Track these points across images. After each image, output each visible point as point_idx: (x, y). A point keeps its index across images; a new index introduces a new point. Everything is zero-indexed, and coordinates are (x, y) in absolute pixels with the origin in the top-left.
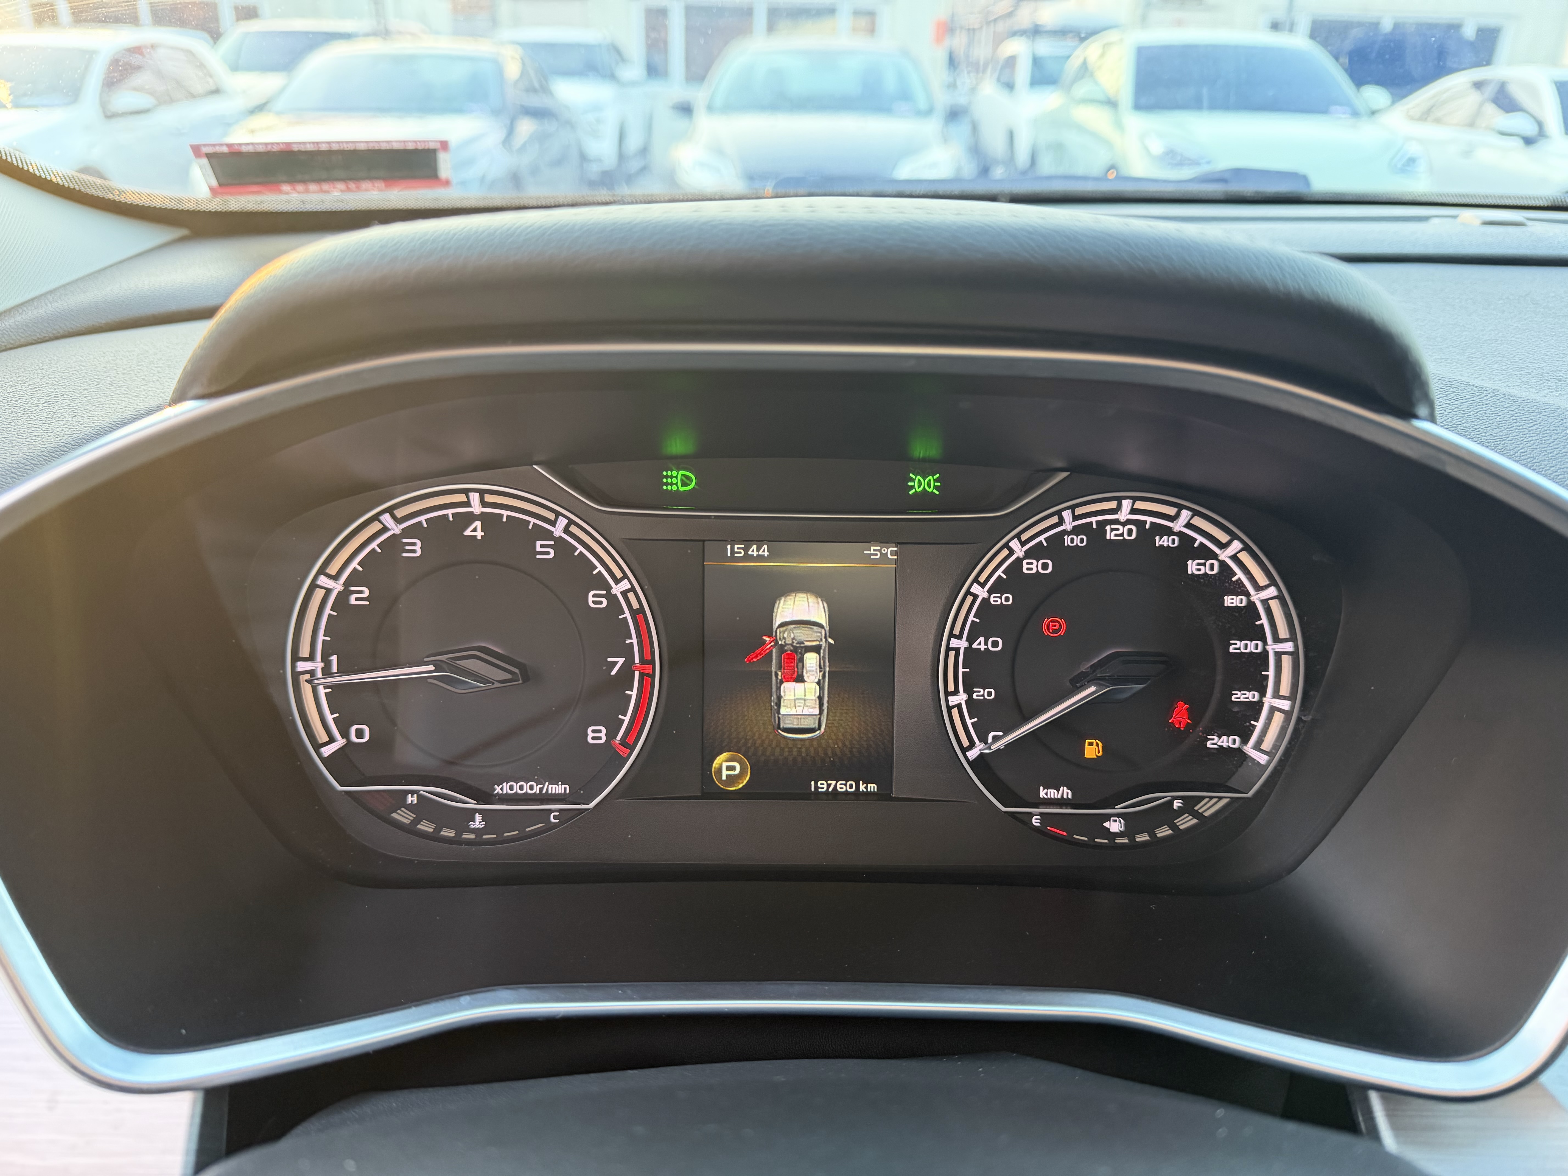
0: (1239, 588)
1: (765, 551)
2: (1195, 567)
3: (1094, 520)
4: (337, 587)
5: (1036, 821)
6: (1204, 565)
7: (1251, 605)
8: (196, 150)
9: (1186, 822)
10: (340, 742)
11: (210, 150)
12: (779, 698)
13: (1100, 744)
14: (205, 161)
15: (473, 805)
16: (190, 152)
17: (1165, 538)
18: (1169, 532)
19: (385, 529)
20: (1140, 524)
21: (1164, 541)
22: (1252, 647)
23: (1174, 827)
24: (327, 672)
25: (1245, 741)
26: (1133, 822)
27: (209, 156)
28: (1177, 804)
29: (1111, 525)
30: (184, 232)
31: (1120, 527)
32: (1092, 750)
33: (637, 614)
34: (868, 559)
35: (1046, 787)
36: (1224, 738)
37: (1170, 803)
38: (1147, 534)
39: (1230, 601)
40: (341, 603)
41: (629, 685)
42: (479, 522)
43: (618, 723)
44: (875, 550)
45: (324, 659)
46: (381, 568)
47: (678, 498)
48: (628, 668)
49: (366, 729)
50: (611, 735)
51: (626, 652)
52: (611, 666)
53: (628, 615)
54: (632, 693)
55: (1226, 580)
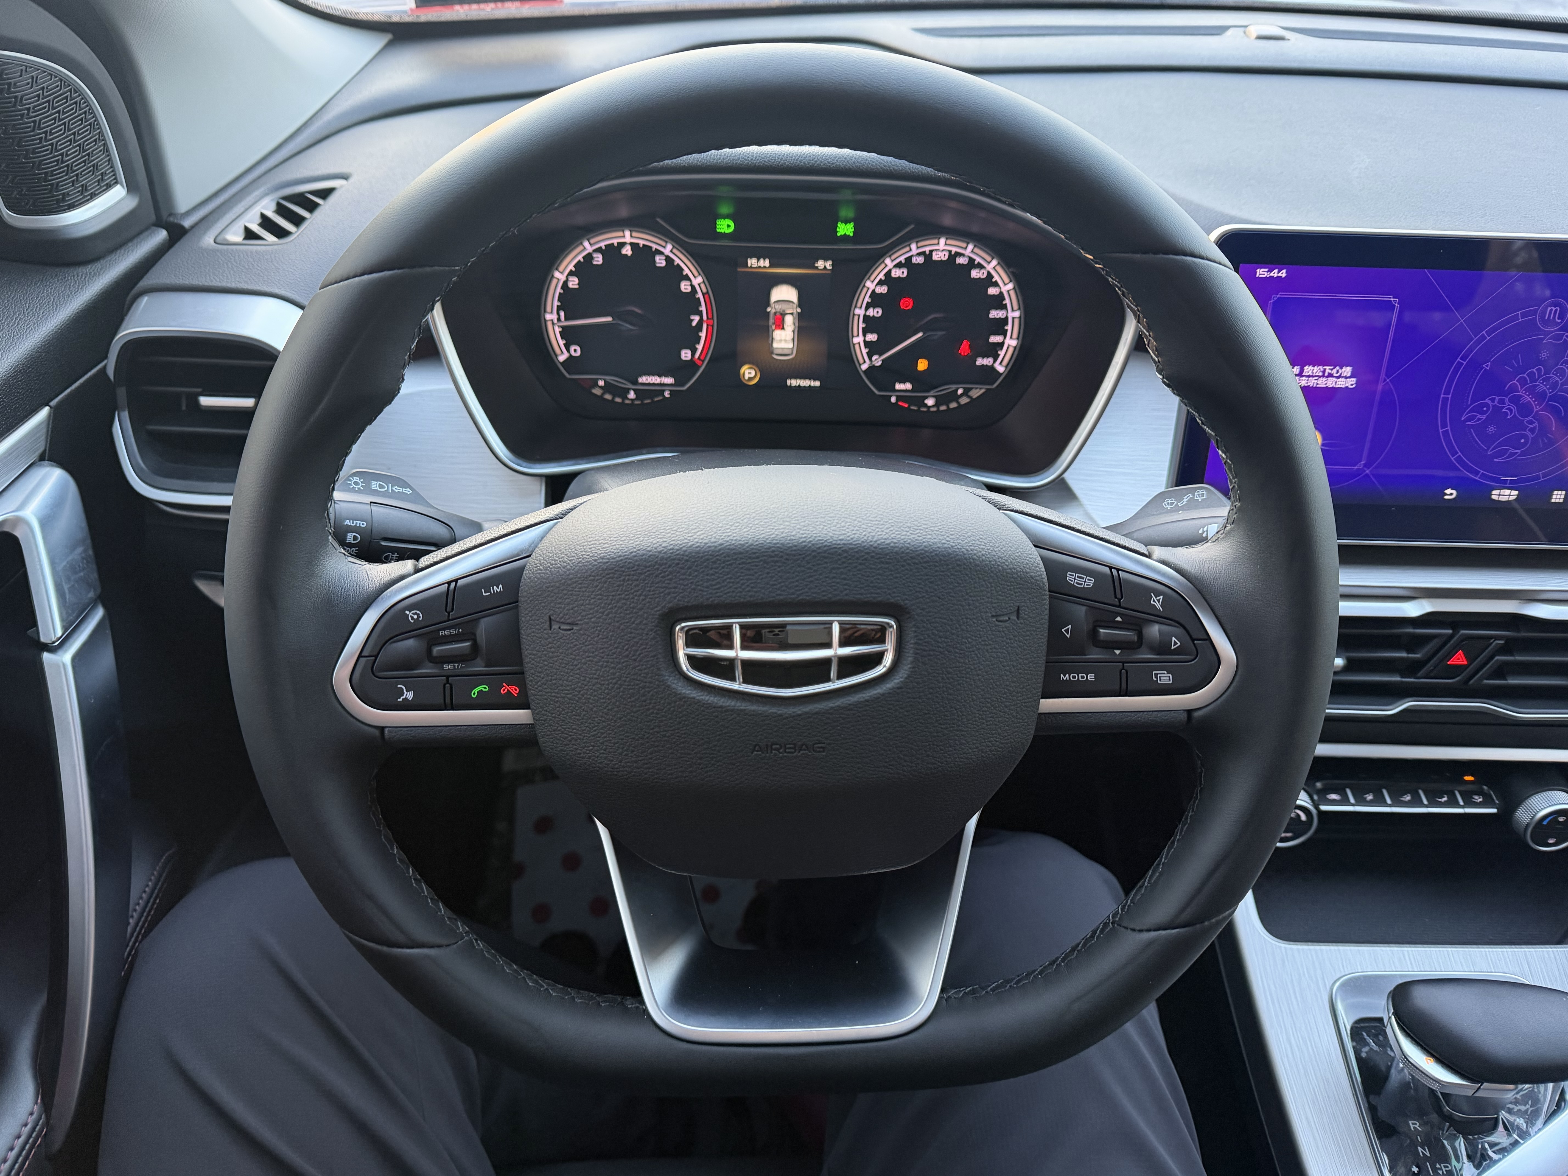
0: (995, 284)
1: (767, 263)
2: (974, 274)
3: (927, 249)
4: (563, 278)
5: (893, 400)
6: (979, 273)
7: (1001, 293)
9: (964, 400)
10: (567, 355)
12: (773, 338)
13: (926, 362)
15: (630, 386)
17: (961, 259)
18: (963, 255)
19: (584, 250)
20: (950, 252)
21: (961, 261)
22: (1001, 314)
23: (958, 403)
24: (559, 320)
25: (995, 361)
26: (939, 401)
28: (960, 391)
29: (935, 252)
30: (390, 36)
31: (940, 253)
32: (922, 365)
33: (704, 294)
34: (817, 268)
35: (900, 382)
36: (985, 359)
37: (957, 390)
38: (952, 256)
39: (991, 291)
40: (565, 285)
41: (701, 330)
42: (628, 247)
43: (696, 349)
44: (820, 264)
45: (558, 314)
46: (583, 268)
47: (724, 236)
48: (701, 322)
49: (578, 349)
50: (693, 355)
51: (700, 313)
52: (692, 320)
53: (700, 295)
54: (703, 334)
55: (989, 281)
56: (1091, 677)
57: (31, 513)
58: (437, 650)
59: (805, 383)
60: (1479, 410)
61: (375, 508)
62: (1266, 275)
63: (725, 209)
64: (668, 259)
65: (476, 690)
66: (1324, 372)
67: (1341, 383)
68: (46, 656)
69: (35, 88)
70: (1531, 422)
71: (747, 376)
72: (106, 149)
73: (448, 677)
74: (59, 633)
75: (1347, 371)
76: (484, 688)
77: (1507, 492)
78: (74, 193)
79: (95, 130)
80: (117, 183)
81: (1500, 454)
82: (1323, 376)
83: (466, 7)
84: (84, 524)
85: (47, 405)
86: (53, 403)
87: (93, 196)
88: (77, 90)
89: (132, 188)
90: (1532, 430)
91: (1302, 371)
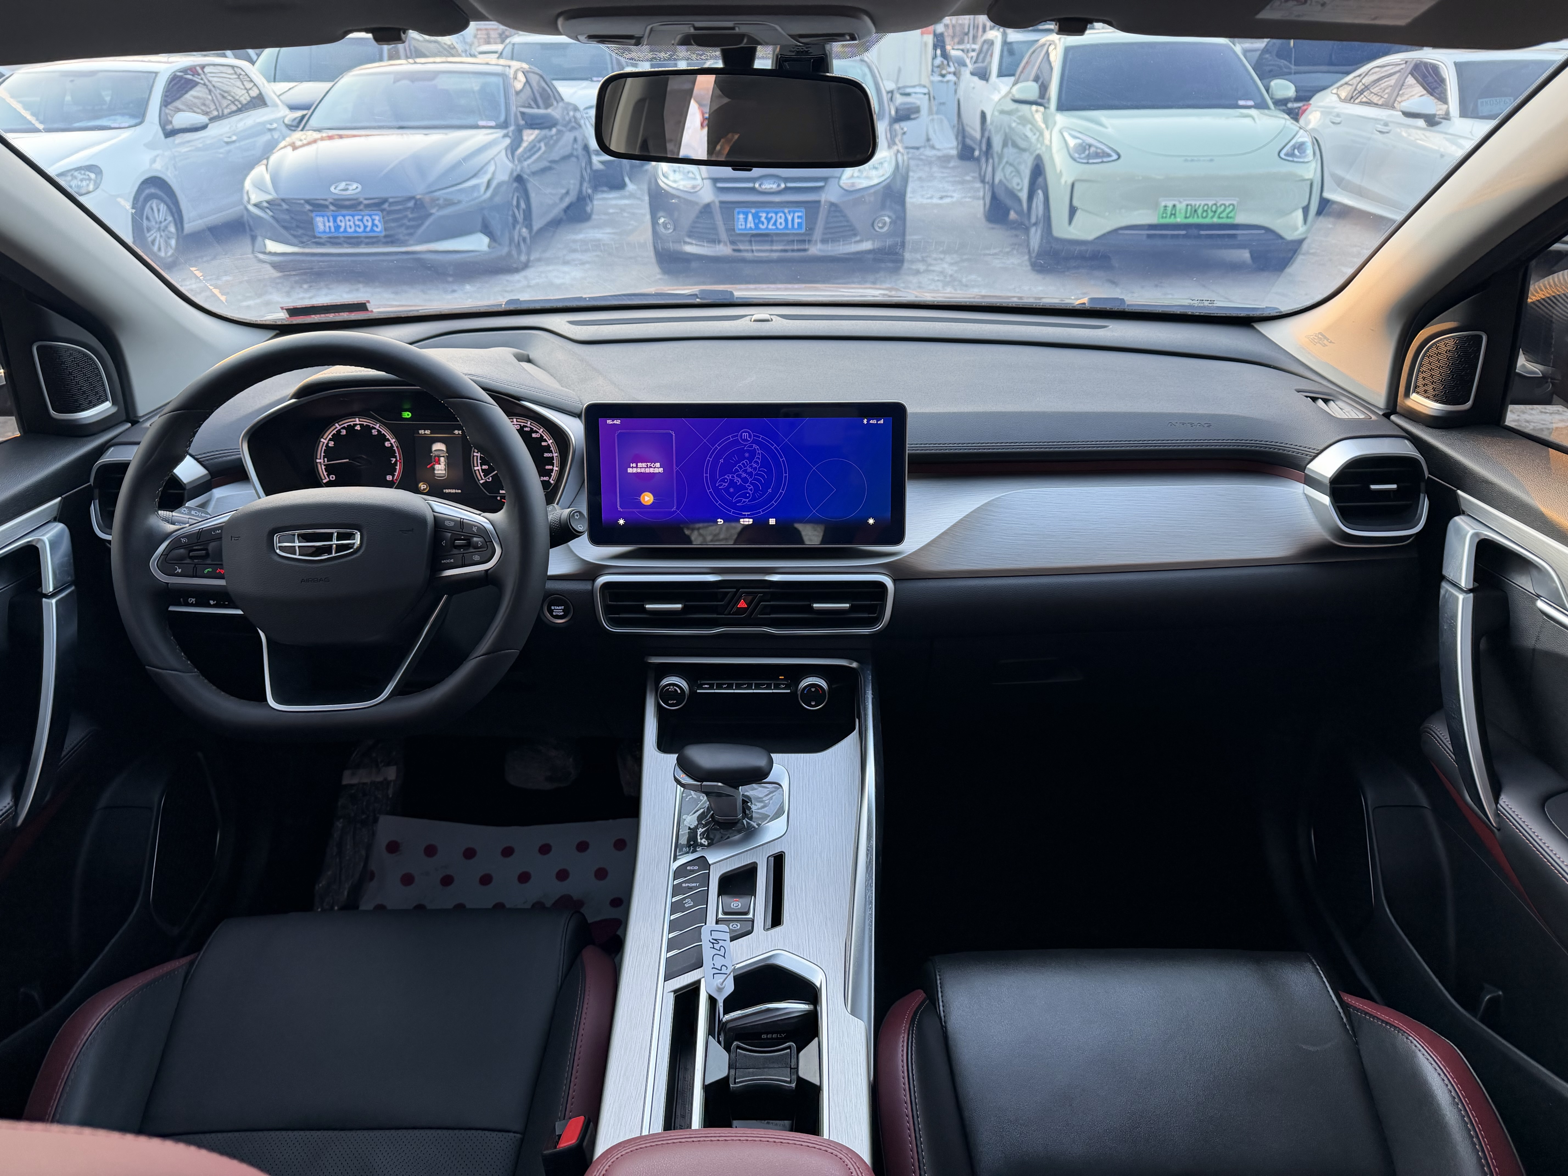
0: (545, 441)
1: (429, 432)
4: (326, 442)
5: (499, 498)
6: (536, 435)
7: (549, 445)
8: (282, 308)
10: (328, 480)
11: (287, 308)
12: (434, 467)
14: (285, 311)
16: (280, 309)
18: (527, 427)
19: (336, 428)
20: (520, 425)
22: (549, 455)
24: (324, 462)
25: (550, 478)
27: (286, 309)
30: (278, 332)
33: (397, 447)
34: (455, 434)
35: (502, 490)
36: (544, 477)
39: (544, 444)
40: (327, 445)
41: (396, 466)
42: (359, 426)
43: (395, 475)
44: (456, 432)
45: (324, 459)
46: (336, 437)
47: (406, 419)
48: (396, 461)
49: (334, 476)
50: (393, 478)
51: (396, 457)
52: (392, 460)
53: (395, 448)
54: (398, 467)
55: (542, 439)
56: (452, 561)
57: (46, 538)
58: (191, 554)
59: (453, 491)
60: (723, 481)
61: (190, 520)
62: (611, 423)
63: (407, 406)
64: (378, 431)
65: (207, 570)
66: (647, 465)
67: (657, 471)
68: (44, 600)
69: (71, 357)
70: (749, 486)
71: (422, 488)
72: (103, 385)
73: (196, 564)
74: (51, 590)
75: (658, 465)
76: (210, 570)
77: (747, 520)
78: (85, 404)
79: (98, 376)
80: (107, 400)
81: (740, 501)
82: (647, 467)
83: (318, 316)
84: (70, 548)
85: (60, 496)
86: (63, 496)
87: (94, 406)
88: (91, 359)
89: (114, 403)
90: (751, 490)
91: (637, 465)
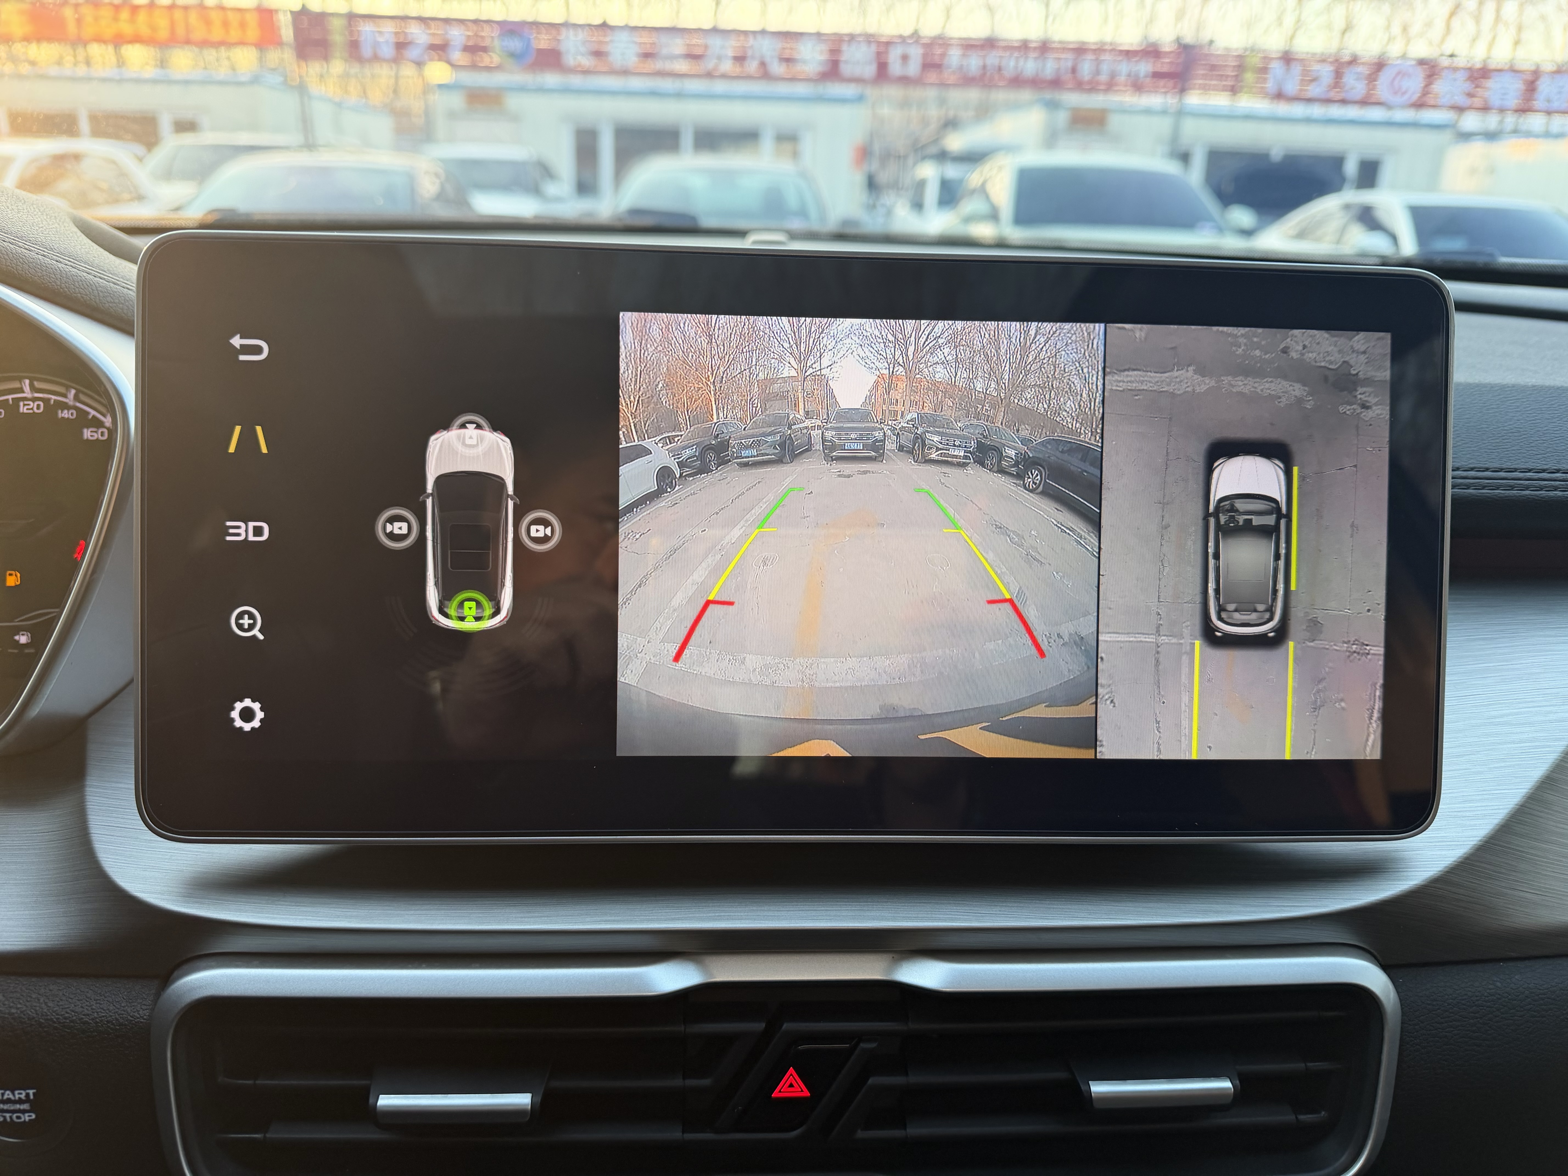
2: (89, 434)
3: (10, 397)
6: (96, 432)
13: (19, 575)
17: (66, 411)
18: (65, 406)
20: (46, 401)
21: (66, 414)
29: (23, 401)
31: (31, 403)
32: (12, 579)
38: (51, 409)
